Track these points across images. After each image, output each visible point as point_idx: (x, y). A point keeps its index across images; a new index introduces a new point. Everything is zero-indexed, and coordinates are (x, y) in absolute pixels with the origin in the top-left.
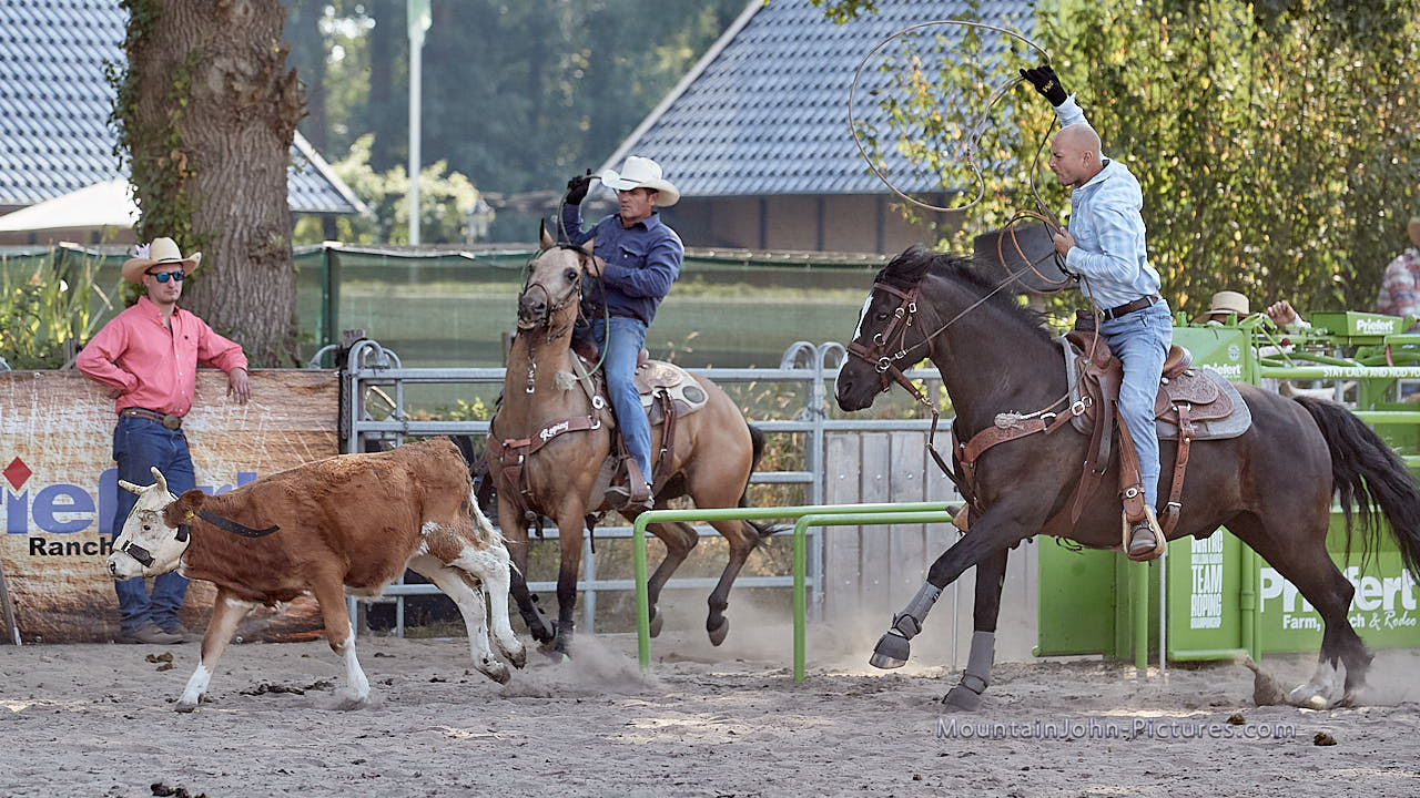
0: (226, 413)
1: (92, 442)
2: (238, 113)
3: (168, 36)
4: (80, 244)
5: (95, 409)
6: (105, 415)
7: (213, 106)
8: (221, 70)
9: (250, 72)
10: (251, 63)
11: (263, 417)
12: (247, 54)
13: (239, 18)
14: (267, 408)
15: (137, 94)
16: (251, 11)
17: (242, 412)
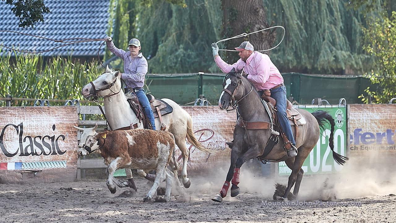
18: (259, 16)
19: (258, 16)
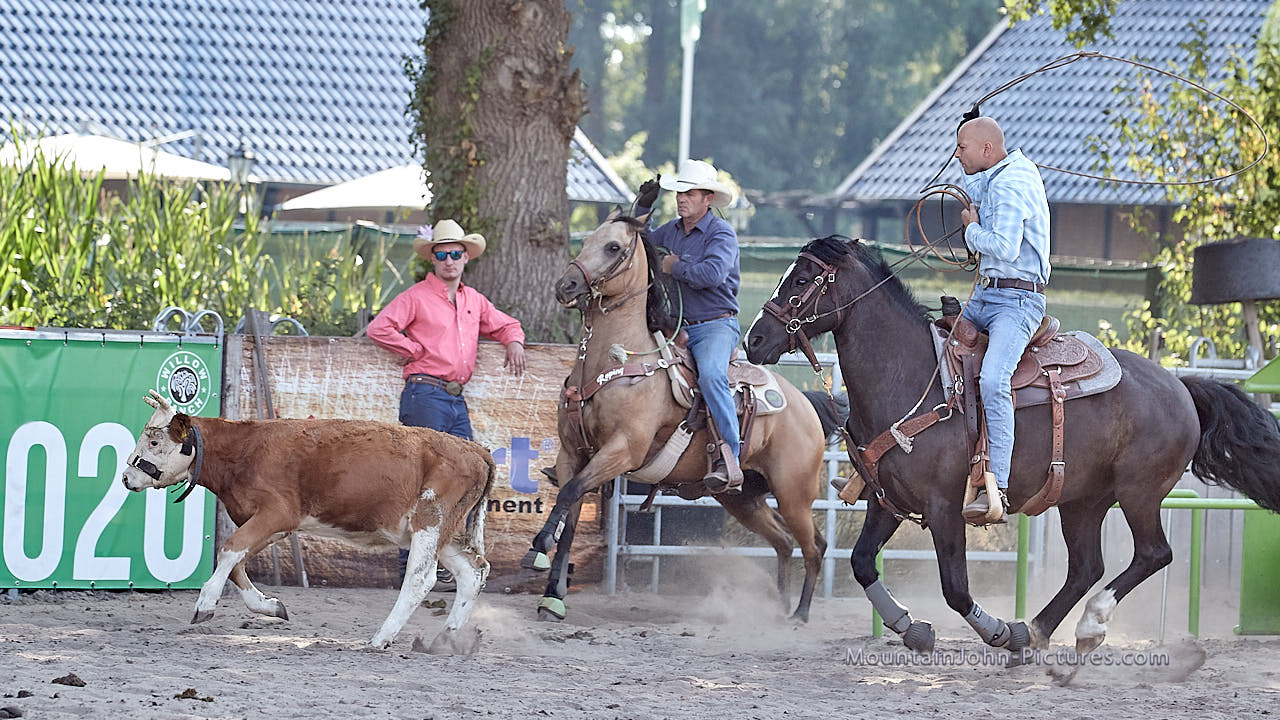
0: (503, 383)
1: (380, 404)
2: (525, 108)
3: (463, 35)
4: (376, 222)
5: (384, 374)
6: (393, 380)
7: (502, 101)
8: (510, 68)
9: (536, 71)
10: (538, 63)
11: (537, 387)
12: (535, 56)
13: (528, 21)
14: (541, 379)
15: (433, 88)
16: (540, 16)
17: (518, 382)
18: (521, 26)
19: (517, 28)
